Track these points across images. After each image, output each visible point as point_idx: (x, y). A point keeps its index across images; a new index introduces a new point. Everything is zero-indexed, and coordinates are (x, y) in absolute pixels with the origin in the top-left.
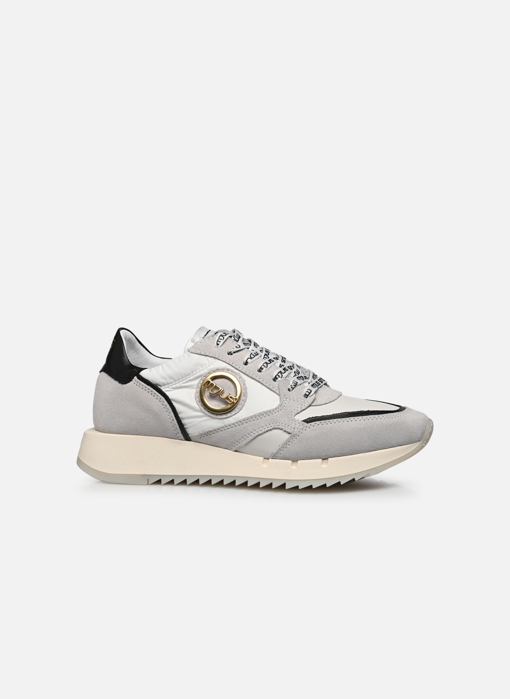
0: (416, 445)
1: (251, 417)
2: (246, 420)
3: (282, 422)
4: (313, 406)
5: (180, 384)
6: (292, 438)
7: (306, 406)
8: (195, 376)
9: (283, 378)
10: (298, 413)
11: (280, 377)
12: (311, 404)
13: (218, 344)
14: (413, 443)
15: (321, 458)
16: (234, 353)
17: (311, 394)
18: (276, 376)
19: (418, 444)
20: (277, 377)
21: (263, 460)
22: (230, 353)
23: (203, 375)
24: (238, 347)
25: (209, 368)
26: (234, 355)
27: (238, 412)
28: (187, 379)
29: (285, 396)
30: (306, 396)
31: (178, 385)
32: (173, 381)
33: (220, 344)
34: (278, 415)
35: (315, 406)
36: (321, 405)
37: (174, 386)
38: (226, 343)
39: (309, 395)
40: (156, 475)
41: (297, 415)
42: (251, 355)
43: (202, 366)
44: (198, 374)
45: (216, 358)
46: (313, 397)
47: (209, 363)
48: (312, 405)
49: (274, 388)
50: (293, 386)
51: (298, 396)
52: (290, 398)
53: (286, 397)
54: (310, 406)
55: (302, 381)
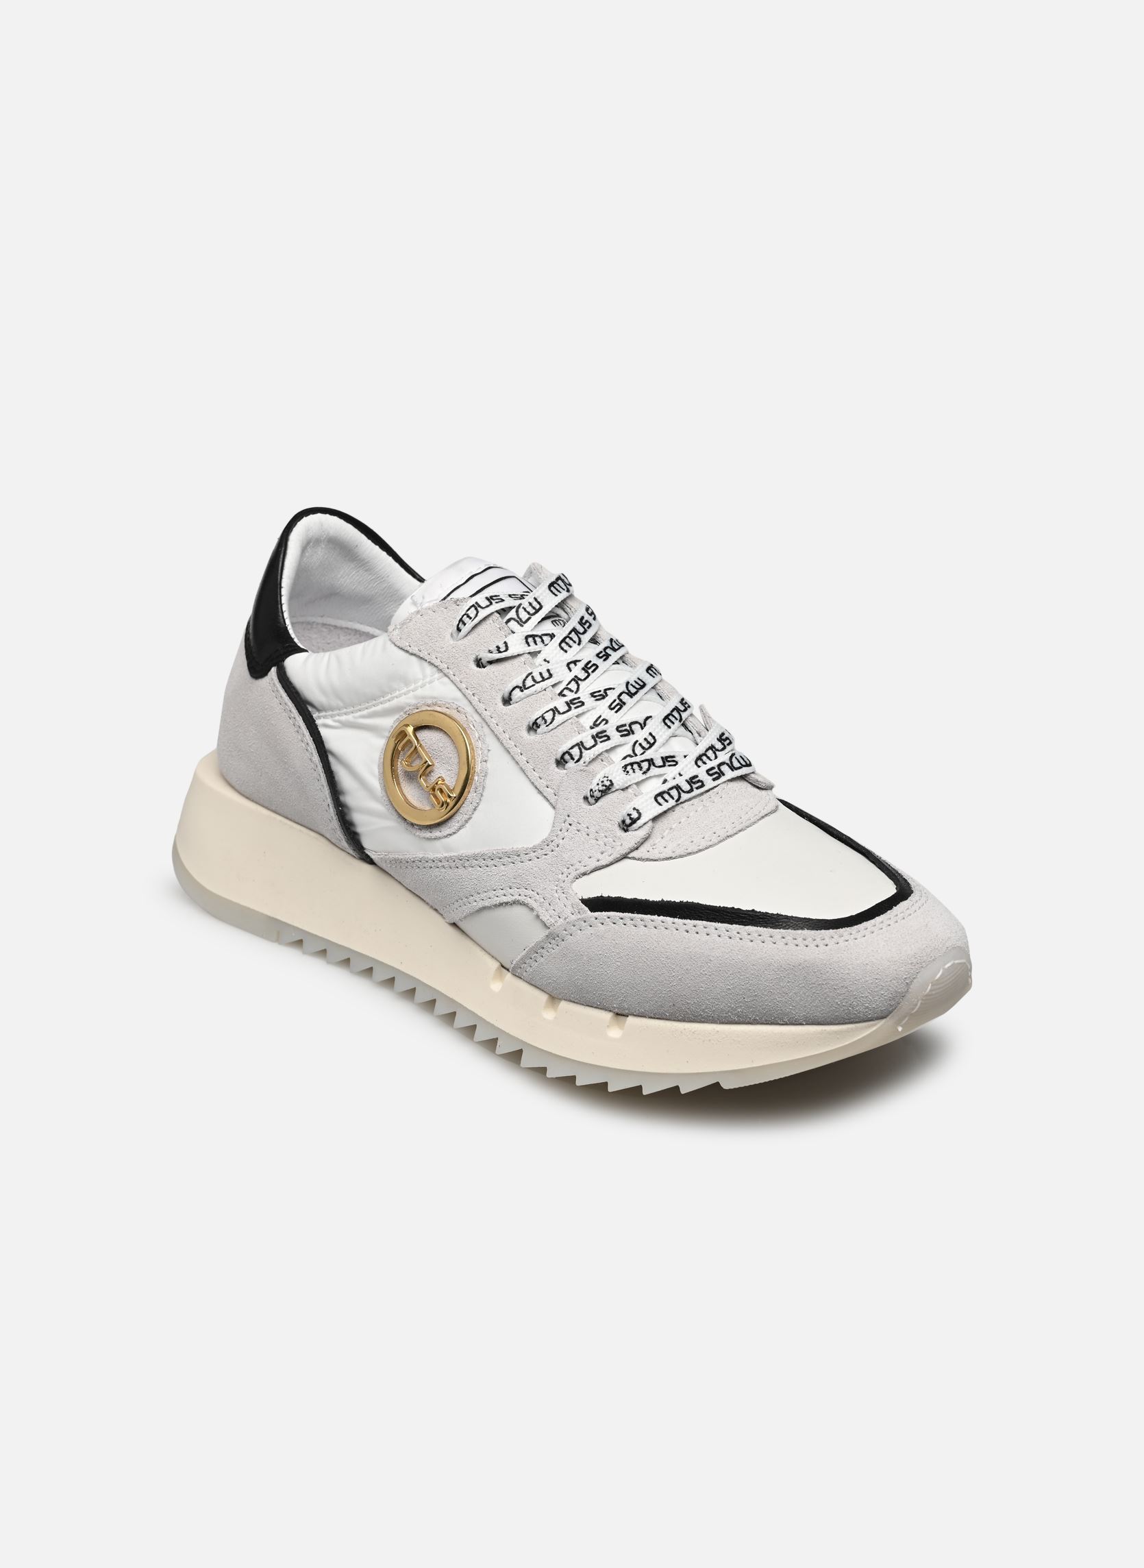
0: (870, 1027)
1: (475, 857)
2: (463, 861)
3: (539, 891)
4: (634, 858)
5: (354, 717)
6: (549, 940)
7: (611, 859)
8: (387, 705)
9: (582, 761)
10: (584, 874)
11: (573, 759)
12: (629, 853)
13: (459, 630)
14: (860, 1022)
15: (610, 1011)
16: (491, 662)
17: (639, 823)
18: (564, 754)
19: (878, 1025)
20: (567, 757)
21: (498, 968)
22: (479, 663)
23: (405, 708)
24: (503, 648)
25: (420, 692)
26: (489, 668)
27: (454, 833)
28: (371, 707)
29: (569, 816)
30: (626, 826)
31: (350, 718)
32: (341, 704)
33: (465, 629)
34: (535, 869)
35: (639, 859)
36: (655, 860)
37: (344, 718)
38: (480, 629)
39: (631, 825)
40: (294, 927)
41: (580, 879)
42: (527, 677)
43: (407, 683)
44: (395, 702)
45: (441, 671)
46: (641, 833)
47: (423, 680)
48: (630, 856)
49: (549, 789)
50: (597, 794)
51: (602, 825)
52: (579, 827)
53: (569, 820)
54: (625, 857)
55: (638, 775)
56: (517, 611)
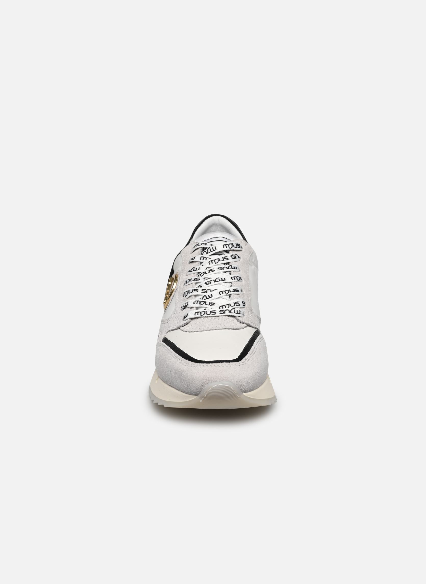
0: (193, 397)
7: (176, 327)
9: (186, 296)
12: (180, 327)
14: (190, 394)
17: (186, 319)
20: (184, 294)
22: (189, 262)
24: (193, 258)
38: (195, 252)
41: (169, 332)
42: (193, 268)
45: (183, 263)
49: (177, 303)
50: (183, 307)
53: (175, 314)
55: (198, 305)
56: (208, 249)
